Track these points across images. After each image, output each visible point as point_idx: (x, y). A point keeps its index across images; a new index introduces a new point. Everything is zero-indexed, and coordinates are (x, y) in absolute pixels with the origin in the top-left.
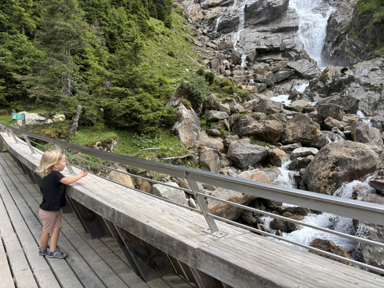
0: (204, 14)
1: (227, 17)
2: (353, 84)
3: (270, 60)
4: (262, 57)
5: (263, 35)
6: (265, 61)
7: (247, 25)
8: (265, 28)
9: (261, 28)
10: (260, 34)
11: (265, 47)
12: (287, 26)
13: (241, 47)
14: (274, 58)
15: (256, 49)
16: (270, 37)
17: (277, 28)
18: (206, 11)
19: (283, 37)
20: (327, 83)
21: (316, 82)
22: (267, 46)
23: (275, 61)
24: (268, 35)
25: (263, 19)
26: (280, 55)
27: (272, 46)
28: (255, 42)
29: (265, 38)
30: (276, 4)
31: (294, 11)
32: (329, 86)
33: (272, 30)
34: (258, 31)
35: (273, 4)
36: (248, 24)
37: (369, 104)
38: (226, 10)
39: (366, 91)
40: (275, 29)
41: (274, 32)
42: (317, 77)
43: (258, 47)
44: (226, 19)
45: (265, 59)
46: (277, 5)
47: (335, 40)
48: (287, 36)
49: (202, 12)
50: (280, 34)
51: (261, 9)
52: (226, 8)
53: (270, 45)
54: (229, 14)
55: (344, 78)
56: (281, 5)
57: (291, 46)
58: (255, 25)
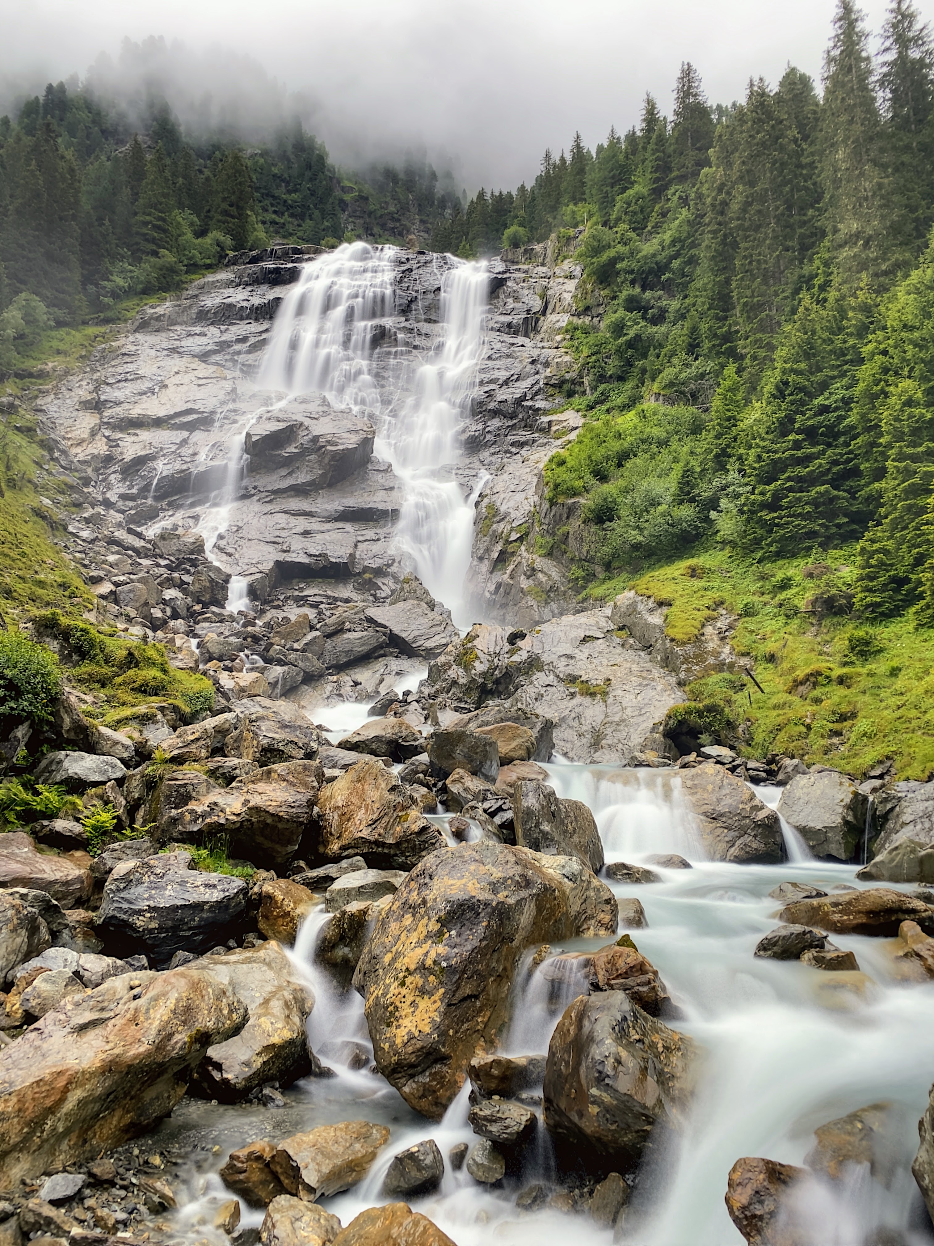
0: (113, 443)
1: (187, 460)
2: (540, 678)
3: (317, 599)
4: (294, 587)
5: (299, 523)
6: (301, 601)
7: (251, 492)
8: (306, 505)
9: (296, 504)
10: (293, 521)
11: (305, 559)
12: (368, 506)
13: (230, 555)
14: (329, 593)
15: (277, 563)
16: (321, 532)
17: (341, 508)
18: (120, 435)
19: (358, 535)
20: (473, 672)
21: (447, 666)
22: (310, 556)
23: (333, 601)
24: (314, 525)
25: (302, 478)
26: (350, 586)
27: (325, 556)
28: (274, 543)
29: (306, 533)
30: (336, 444)
31: (388, 469)
32: (481, 680)
33: (327, 514)
34: (286, 512)
35: (328, 442)
36: (255, 488)
37: (581, 735)
38: (185, 442)
39: (573, 695)
40: (336, 511)
41: (334, 520)
42: (448, 654)
43: (281, 557)
44: (184, 467)
45: (304, 593)
46: (340, 447)
47: (497, 554)
48: (370, 534)
49: (107, 437)
50: (348, 527)
51: (295, 451)
52: (185, 434)
53: (320, 555)
54: (195, 454)
55: (516, 658)
56: (350, 447)
57: (381, 561)
58: (276, 492)
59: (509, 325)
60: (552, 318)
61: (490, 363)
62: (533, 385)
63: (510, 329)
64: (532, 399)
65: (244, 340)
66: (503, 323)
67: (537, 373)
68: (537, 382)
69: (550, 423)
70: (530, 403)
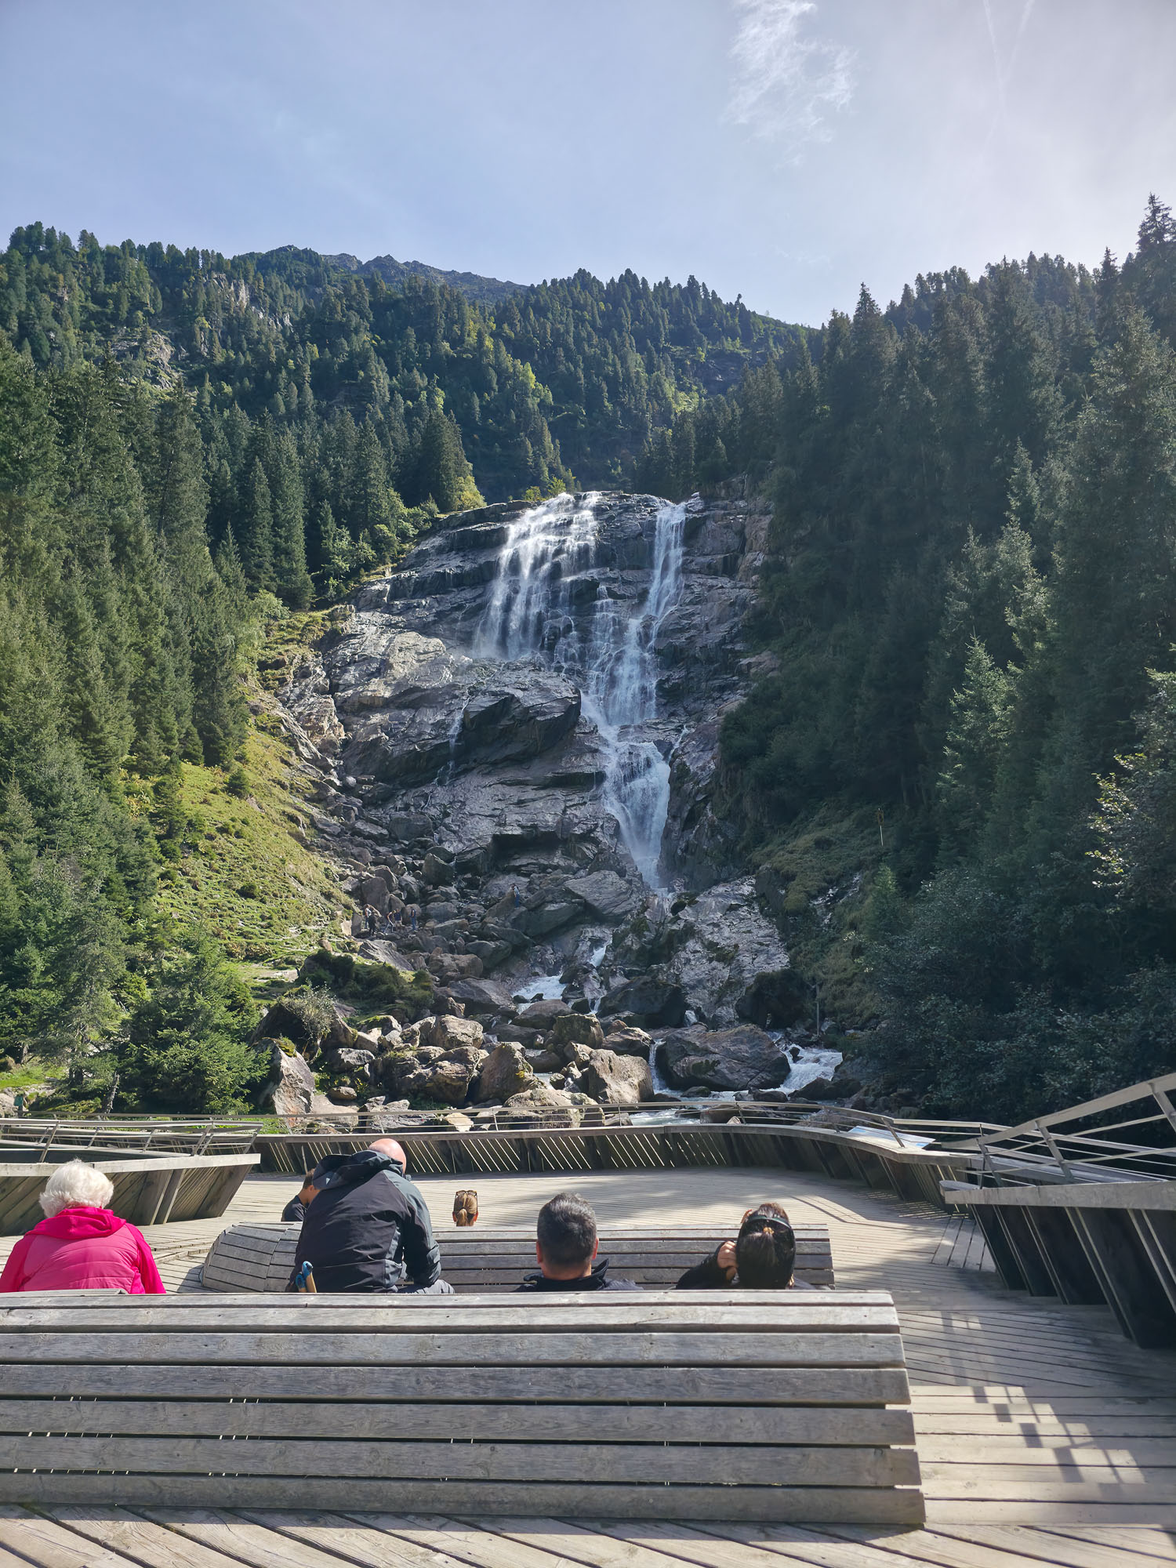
0: (347, 727)
1: (415, 740)
2: (691, 944)
3: (530, 868)
4: (510, 857)
5: (514, 793)
6: (517, 871)
7: (473, 765)
8: (521, 775)
9: (511, 774)
10: (507, 790)
11: (518, 832)
12: (576, 771)
13: (454, 832)
14: (542, 861)
15: (495, 837)
16: (534, 800)
17: (550, 775)
18: (354, 718)
19: (565, 801)
20: (644, 939)
21: (625, 934)
22: (522, 827)
23: (543, 869)
24: (530, 793)
25: (516, 748)
26: (559, 853)
27: (535, 827)
28: (492, 816)
29: (520, 803)
30: (544, 714)
31: (594, 730)
32: (649, 947)
33: (538, 782)
34: (502, 783)
35: (539, 713)
36: (475, 761)
37: (712, 993)
38: (412, 721)
40: (546, 778)
41: (544, 787)
42: (627, 923)
43: (497, 831)
44: (412, 748)
45: (518, 863)
46: (549, 717)
48: (576, 799)
49: (342, 722)
50: (559, 793)
51: (508, 723)
52: (412, 713)
53: (531, 826)
54: (420, 734)
55: (675, 927)
56: (557, 715)
57: (584, 827)
58: (494, 764)
59: (709, 566)
60: (750, 556)
61: (691, 609)
62: (732, 628)
63: (711, 570)
64: (731, 642)
65: (460, 607)
66: (703, 563)
67: (735, 615)
68: (736, 624)
69: (749, 665)
70: (729, 647)
